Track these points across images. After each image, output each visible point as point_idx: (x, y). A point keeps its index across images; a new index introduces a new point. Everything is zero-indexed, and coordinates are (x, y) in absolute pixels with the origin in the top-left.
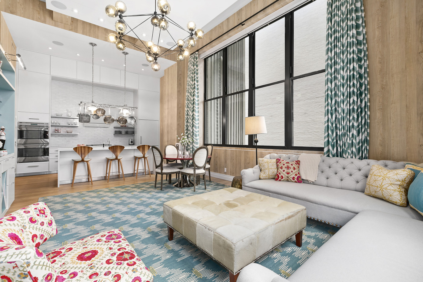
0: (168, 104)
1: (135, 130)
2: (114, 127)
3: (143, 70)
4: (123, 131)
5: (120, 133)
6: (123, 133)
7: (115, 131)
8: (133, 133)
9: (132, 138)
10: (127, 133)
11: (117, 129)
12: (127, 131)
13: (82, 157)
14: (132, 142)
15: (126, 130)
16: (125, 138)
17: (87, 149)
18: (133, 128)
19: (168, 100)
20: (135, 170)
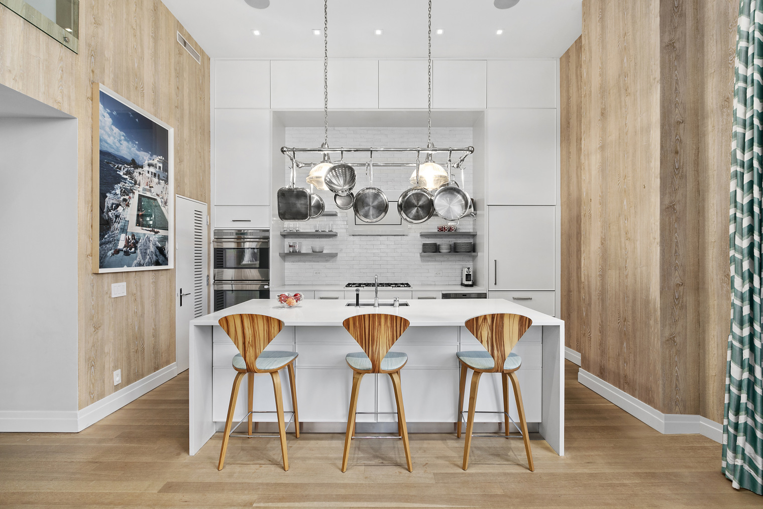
0: (604, 129)
1: (478, 240)
2: (422, 235)
3: (499, 32)
4: (444, 243)
5: (436, 249)
6: (444, 249)
7: (424, 245)
8: (472, 249)
9: (470, 264)
10: (454, 249)
11: (428, 238)
12: (455, 243)
13: (248, 359)
14: (468, 277)
15: (452, 241)
16: (450, 263)
17: (261, 326)
18: (474, 236)
19: (602, 114)
20: (460, 412)
